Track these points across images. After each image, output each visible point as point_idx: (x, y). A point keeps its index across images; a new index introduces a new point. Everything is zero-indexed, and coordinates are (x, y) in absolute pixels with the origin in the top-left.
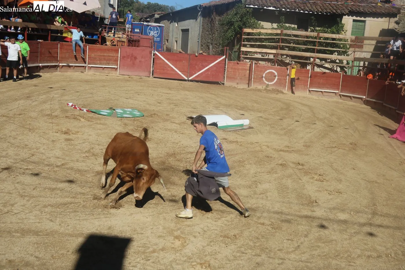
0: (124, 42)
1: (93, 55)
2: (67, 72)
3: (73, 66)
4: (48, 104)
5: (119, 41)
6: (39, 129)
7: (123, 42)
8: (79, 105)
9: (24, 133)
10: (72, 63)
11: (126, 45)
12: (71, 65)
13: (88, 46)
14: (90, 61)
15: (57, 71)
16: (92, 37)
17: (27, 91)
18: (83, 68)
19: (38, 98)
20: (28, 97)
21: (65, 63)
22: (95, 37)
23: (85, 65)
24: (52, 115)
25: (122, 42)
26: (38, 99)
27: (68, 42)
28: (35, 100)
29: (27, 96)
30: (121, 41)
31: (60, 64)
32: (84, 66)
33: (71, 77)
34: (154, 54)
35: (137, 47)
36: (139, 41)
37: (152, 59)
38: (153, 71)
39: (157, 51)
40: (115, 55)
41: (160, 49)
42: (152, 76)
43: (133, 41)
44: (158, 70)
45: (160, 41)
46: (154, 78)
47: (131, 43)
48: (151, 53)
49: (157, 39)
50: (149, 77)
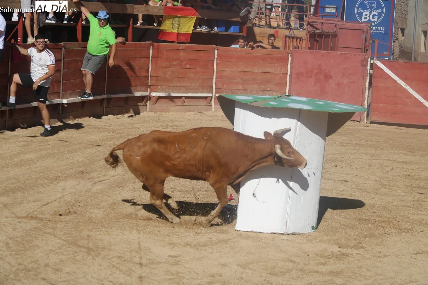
0: (301, 39)
1: (227, 72)
2: (167, 111)
3: (181, 97)
4: (127, 189)
5: (289, 37)
6: (110, 250)
7: (297, 38)
8: (199, 191)
9: (78, 258)
10: (179, 91)
11: (304, 46)
12: (174, 95)
13: (216, 51)
14: (220, 85)
15: (146, 111)
16: (227, 30)
17: (81, 159)
18: (203, 103)
19: (106, 175)
20: (83, 172)
21: (163, 91)
22: (233, 30)
23: (210, 95)
24: (136, 215)
25: (295, 40)
26: (106, 178)
27: (173, 42)
28: (98, 180)
29: (82, 169)
30: (293, 38)
31: (153, 94)
32: (206, 98)
33: (177, 123)
34: (372, 65)
35: (331, 50)
36: (335, 36)
37: (368, 78)
38: (369, 106)
39: (378, 59)
40: (278, 70)
41: (385, 53)
42: (367, 119)
43: (321, 36)
44: (381, 105)
45: (385, 34)
46: (371, 123)
47: (317, 41)
48: (364, 64)
49: (377, 30)
50: (359, 122)
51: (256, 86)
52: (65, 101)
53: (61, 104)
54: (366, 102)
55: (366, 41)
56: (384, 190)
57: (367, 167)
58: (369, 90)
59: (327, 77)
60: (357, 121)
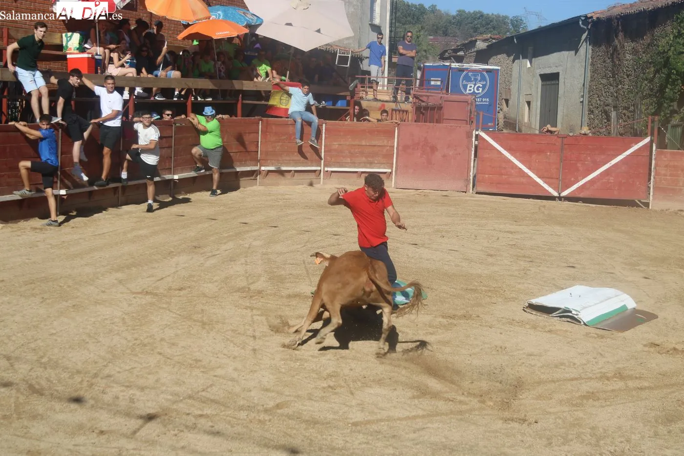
0: (407, 112)
1: (335, 145)
2: (277, 184)
3: (290, 171)
4: (240, 262)
5: (396, 110)
6: (224, 323)
7: (403, 111)
8: (309, 263)
9: (192, 332)
10: (287, 165)
11: (410, 118)
12: (284, 168)
13: (324, 125)
14: (328, 158)
15: (256, 185)
16: (334, 104)
17: (193, 234)
18: (312, 176)
19: (218, 249)
20: (195, 247)
21: (272, 165)
22: (340, 104)
23: (319, 168)
24: (249, 288)
25: (401, 113)
26: (218, 252)
27: (281, 117)
28: (210, 254)
29: (194, 244)
30: (399, 111)
31: (263, 168)
32: (315, 171)
33: (287, 197)
34: (477, 136)
35: (437, 122)
36: (440, 108)
37: (473, 149)
38: (475, 177)
39: (483, 130)
40: (385, 143)
41: (490, 124)
42: (473, 190)
43: (426, 108)
44: (487, 176)
45: (490, 105)
46: (477, 193)
47: (423, 114)
48: (469, 136)
49: (482, 101)
50: (465, 192)
51: (364, 159)
52: (176, 177)
53: (173, 180)
54: (471, 173)
55: (471, 112)
56: (490, 260)
57: (473, 237)
58: (474, 160)
59: (433, 149)
60: (463, 192)
